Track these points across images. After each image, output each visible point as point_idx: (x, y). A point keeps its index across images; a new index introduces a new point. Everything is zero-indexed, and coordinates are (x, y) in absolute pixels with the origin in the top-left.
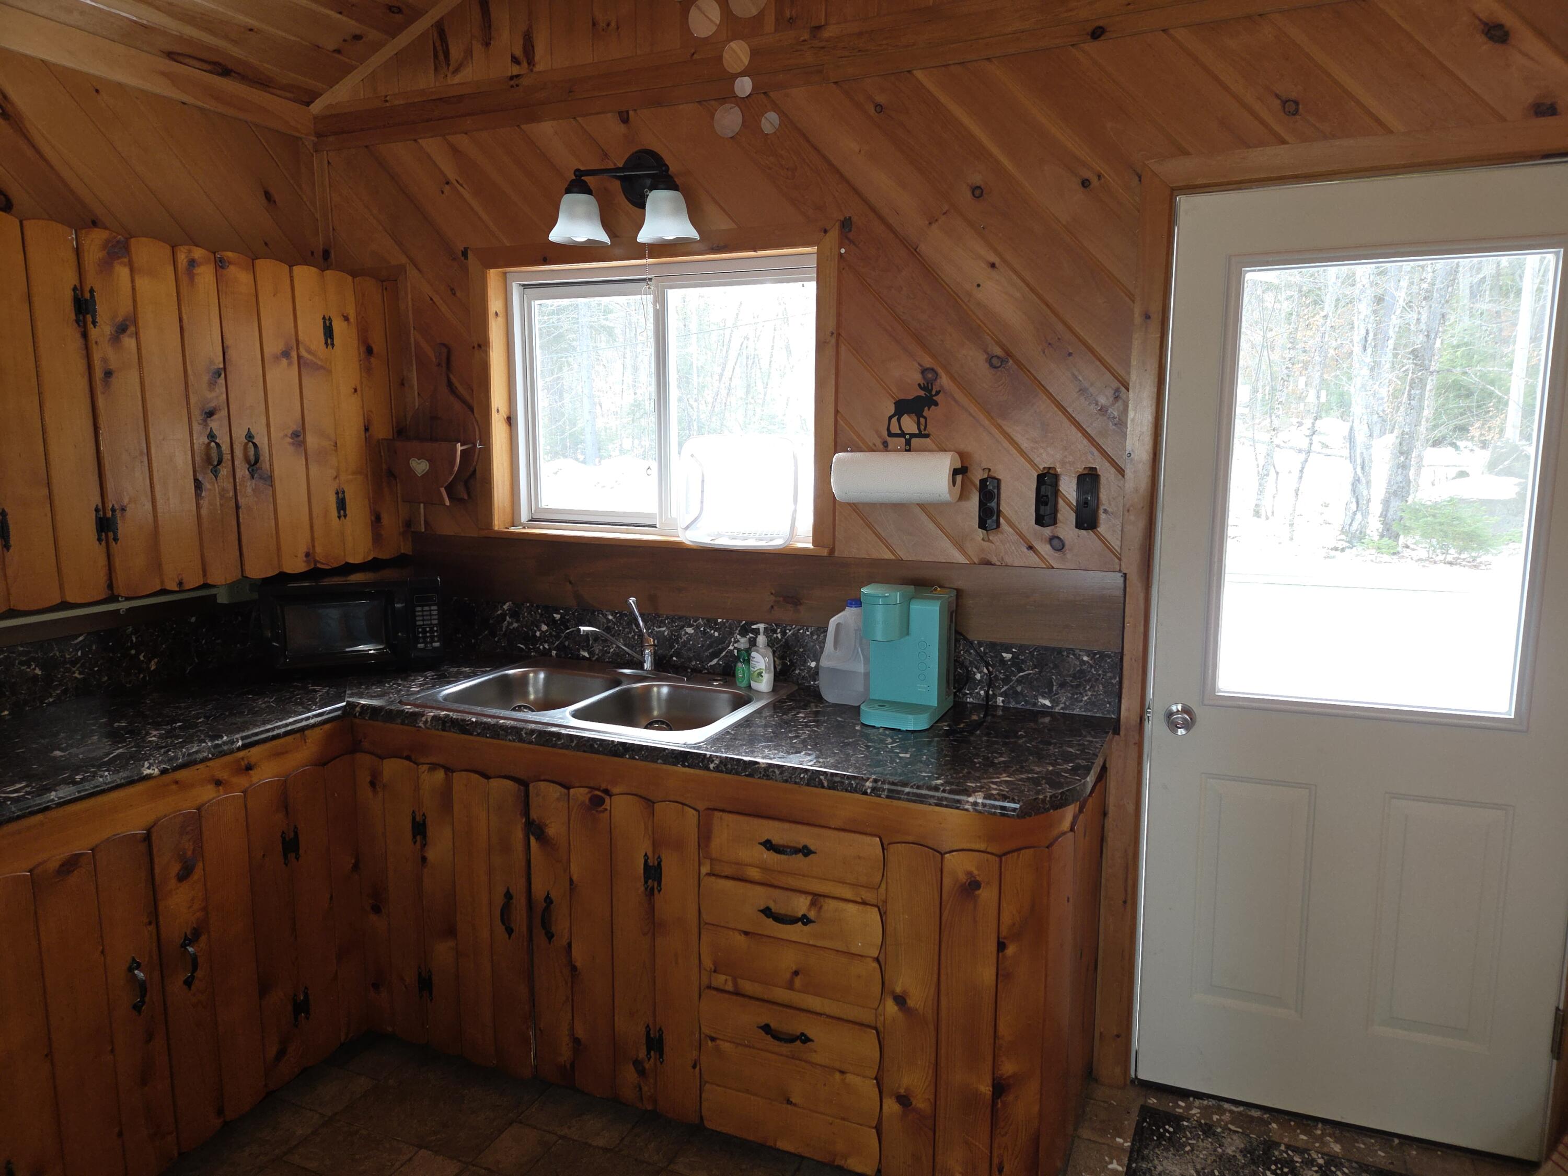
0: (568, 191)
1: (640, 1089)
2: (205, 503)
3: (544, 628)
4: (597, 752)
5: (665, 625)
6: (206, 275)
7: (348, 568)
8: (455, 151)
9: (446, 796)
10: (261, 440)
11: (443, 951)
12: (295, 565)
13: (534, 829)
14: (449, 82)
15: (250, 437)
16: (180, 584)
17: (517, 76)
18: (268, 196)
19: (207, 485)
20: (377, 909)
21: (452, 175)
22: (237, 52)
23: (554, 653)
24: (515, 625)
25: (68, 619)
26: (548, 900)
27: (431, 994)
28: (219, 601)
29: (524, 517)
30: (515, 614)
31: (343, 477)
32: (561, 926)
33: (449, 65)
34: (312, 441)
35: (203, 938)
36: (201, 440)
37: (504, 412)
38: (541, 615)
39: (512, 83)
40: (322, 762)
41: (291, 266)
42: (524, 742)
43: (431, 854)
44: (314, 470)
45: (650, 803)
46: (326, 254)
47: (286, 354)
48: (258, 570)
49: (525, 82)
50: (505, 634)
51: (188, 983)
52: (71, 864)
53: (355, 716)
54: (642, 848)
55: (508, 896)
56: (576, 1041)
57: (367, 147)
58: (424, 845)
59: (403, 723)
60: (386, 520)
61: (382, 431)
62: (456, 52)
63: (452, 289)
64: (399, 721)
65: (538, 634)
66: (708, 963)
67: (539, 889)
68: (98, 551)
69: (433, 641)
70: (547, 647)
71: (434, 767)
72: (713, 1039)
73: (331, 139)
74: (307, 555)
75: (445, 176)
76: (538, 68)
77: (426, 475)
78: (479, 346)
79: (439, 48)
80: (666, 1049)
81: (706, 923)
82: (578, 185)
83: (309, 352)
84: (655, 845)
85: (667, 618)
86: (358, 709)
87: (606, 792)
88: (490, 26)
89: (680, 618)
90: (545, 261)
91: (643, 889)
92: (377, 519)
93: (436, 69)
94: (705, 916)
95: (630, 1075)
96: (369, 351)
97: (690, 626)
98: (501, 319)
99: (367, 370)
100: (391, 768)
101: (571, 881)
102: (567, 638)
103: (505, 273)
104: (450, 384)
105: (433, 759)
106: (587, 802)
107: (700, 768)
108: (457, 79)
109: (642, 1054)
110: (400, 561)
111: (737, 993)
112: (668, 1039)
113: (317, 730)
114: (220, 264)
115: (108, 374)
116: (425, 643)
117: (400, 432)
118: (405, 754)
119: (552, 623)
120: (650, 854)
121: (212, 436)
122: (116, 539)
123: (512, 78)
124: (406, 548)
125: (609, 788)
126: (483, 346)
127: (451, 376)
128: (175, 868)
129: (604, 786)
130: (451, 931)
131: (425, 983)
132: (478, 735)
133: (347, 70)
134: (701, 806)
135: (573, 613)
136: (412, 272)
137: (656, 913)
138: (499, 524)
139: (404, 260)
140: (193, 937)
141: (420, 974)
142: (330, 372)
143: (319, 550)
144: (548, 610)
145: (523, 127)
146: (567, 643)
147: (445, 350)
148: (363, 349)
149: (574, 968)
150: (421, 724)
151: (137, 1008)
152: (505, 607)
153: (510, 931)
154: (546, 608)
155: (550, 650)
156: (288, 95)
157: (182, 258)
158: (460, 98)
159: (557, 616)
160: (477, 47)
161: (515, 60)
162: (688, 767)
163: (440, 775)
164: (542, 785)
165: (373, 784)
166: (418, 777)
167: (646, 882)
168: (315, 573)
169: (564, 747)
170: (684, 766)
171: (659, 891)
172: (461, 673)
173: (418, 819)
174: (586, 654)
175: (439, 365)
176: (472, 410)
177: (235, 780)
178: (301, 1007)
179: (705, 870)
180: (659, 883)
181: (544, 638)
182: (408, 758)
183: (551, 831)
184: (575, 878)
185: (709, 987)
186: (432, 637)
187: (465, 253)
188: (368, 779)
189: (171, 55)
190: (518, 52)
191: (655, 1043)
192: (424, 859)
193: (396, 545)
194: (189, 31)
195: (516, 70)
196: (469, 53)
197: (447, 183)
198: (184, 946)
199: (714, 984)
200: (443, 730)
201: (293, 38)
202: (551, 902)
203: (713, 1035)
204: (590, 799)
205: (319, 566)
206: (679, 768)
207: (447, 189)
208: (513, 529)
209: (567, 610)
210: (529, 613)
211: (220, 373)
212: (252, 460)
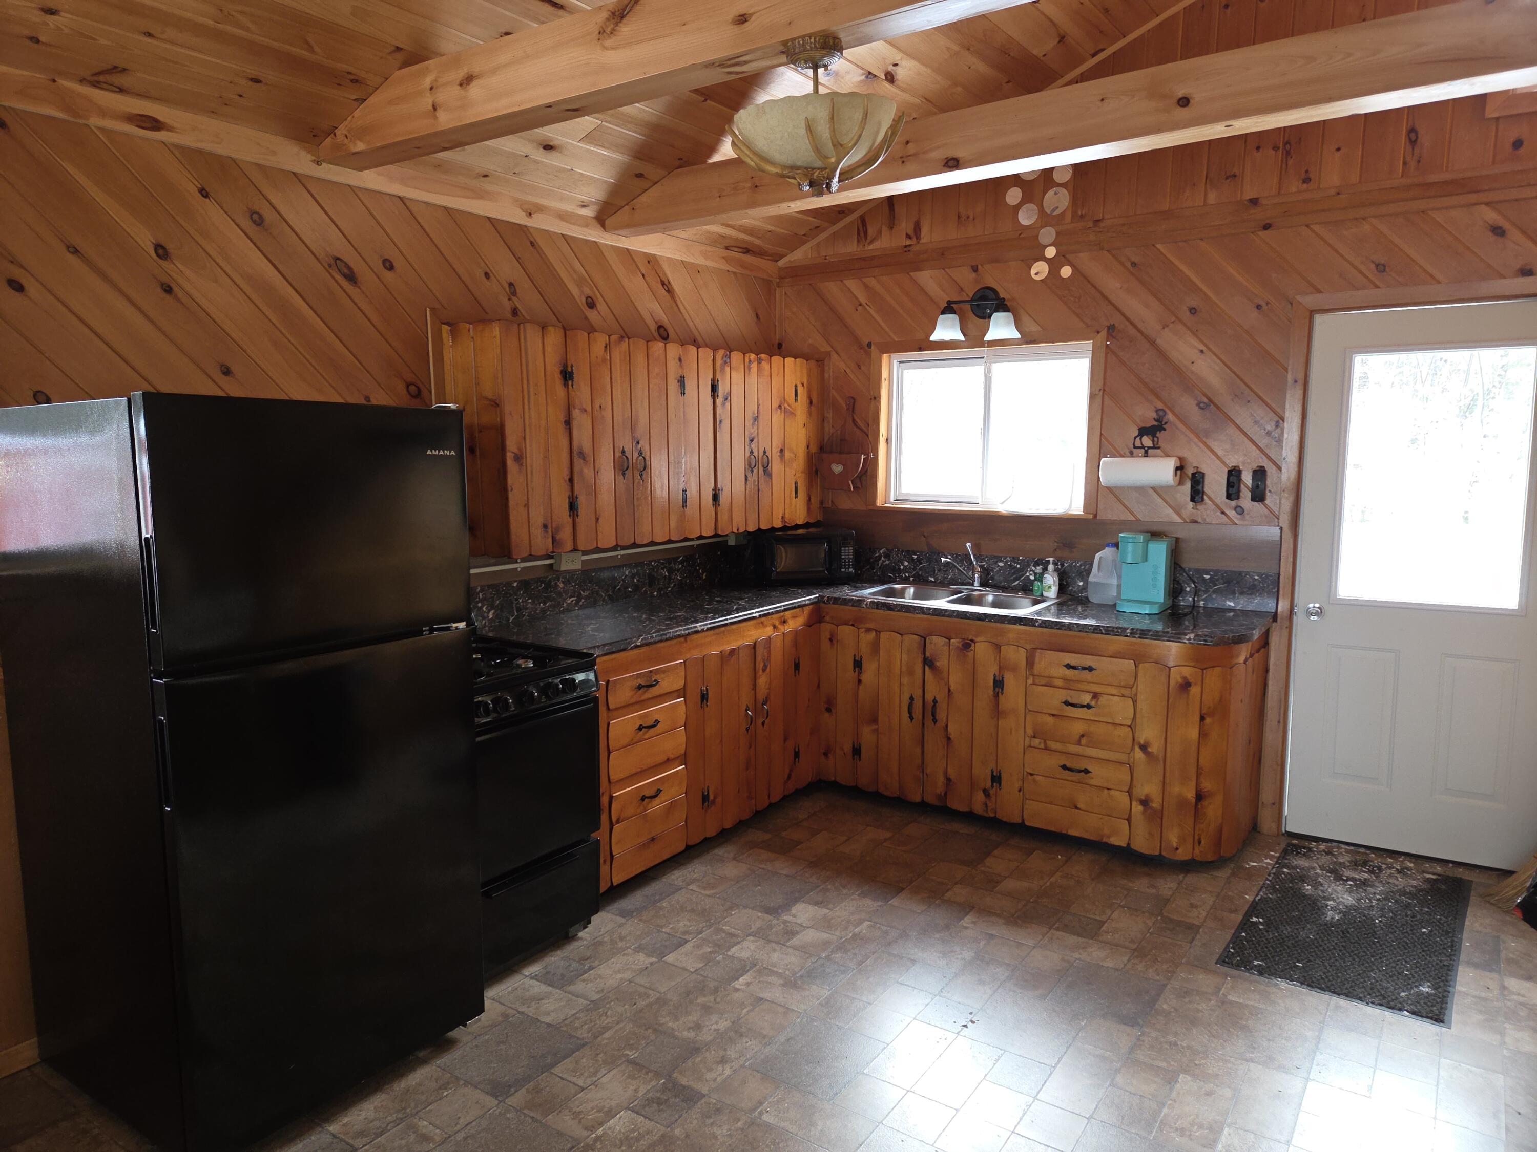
0: (943, 313)
1: (986, 804)
2: (748, 487)
3: (906, 564)
4: (969, 618)
5: (985, 561)
6: (754, 366)
7: (797, 527)
8: (866, 287)
9: (875, 647)
10: (769, 454)
11: (867, 734)
12: (778, 524)
13: (928, 662)
14: (866, 249)
15: (765, 452)
16: (738, 530)
17: (910, 245)
18: (757, 316)
19: (749, 478)
20: (829, 710)
21: (863, 300)
22: (757, 242)
23: (912, 579)
24: (887, 562)
25: (682, 547)
26: (935, 701)
27: (860, 757)
28: (729, 543)
29: (892, 499)
30: (887, 556)
31: (798, 475)
32: (941, 715)
33: (866, 239)
34: (787, 454)
35: (768, 703)
36: (748, 454)
37: (885, 437)
38: (905, 556)
39: (905, 249)
40: (809, 624)
41: (784, 358)
42: (926, 614)
43: (864, 677)
44: (787, 469)
45: (998, 647)
46: (780, 345)
47: (780, 406)
48: (764, 527)
49: (914, 249)
50: (880, 568)
51: (763, 724)
52: (732, 651)
53: (824, 602)
54: (994, 669)
55: (912, 698)
56: (949, 780)
57: (810, 284)
58: (860, 673)
59: (853, 606)
60: (812, 500)
61: (814, 449)
62: (871, 231)
63: (859, 366)
64: (850, 604)
65: (902, 567)
66: (1030, 732)
67: (929, 697)
68: (713, 509)
69: (849, 568)
70: (907, 575)
71: (868, 630)
72: (1031, 775)
73: (787, 280)
74: (782, 518)
75: (859, 301)
76: (922, 241)
77: (840, 474)
78: (875, 398)
79: (861, 229)
80: (1003, 783)
81: (1030, 711)
82: (949, 309)
83: (789, 405)
84: (1000, 668)
85: (987, 557)
86: (826, 598)
87: (972, 640)
88: (894, 217)
89: (995, 557)
90: (920, 349)
91: (992, 693)
92: (809, 500)
93: (858, 241)
94: (1029, 707)
95: (980, 797)
96: (811, 403)
97: (1001, 561)
98: (887, 382)
99: (810, 413)
100: (845, 631)
101: (949, 690)
102: (920, 569)
103: (891, 356)
104: (854, 420)
105: (868, 626)
106: (960, 646)
107: (1030, 626)
108: (871, 247)
109: (989, 784)
110: (817, 524)
111: (1046, 748)
112: (1004, 777)
113: (807, 608)
114: (760, 361)
115: (721, 422)
116: (845, 568)
117: (821, 448)
118: (851, 623)
119: (911, 560)
120: (997, 674)
121: (752, 452)
122: (719, 505)
123: (906, 246)
124: (820, 518)
125: (974, 638)
126: (877, 398)
127: (855, 418)
128: (762, 665)
129: (970, 637)
130: (874, 720)
131: (857, 751)
133: (805, 243)
134: (1028, 647)
135: (926, 555)
136: (834, 356)
137: (1000, 707)
138: (879, 502)
139: (829, 349)
140: (765, 703)
141: (853, 746)
142: (795, 415)
143: (787, 516)
144: (909, 553)
145: (912, 274)
146: (920, 573)
147: (852, 401)
148: (808, 402)
149: (949, 739)
150: (864, 606)
151: (747, 729)
152: (881, 552)
153: (911, 718)
154: (908, 552)
155: (909, 577)
156: (770, 258)
157: (747, 360)
158: (873, 258)
159: (915, 557)
160: (885, 230)
161: (908, 237)
162: (1023, 625)
163: (873, 634)
164: (934, 638)
165: (831, 640)
166: (859, 636)
167: (994, 689)
168: (785, 528)
169: (949, 616)
170: (1020, 625)
171: (1002, 694)
172: (863, 586)
173: (857, 659)
174: (933, 579)
175: (848, 409)
176: (868, 436)
177: (779, 626)
178: (797, 755)
179: (1030, 681)
180: (1002, 689)
181: (906, 570)
182: (853, 625)
183: (938, 664)
184: (952, 688)
185: (1030, 746)
186: (849, 565)
187: (869, 345)
188: (829, 637)
189: (727, 248)
190: (911, 232)
191: (996, 779)
192: (860, 681)
193: (818, 516)
194: (742, 236)
195: (908, 242)
196: (880, 232)
197: (860, 305)
198: (763, 704)
199: (1032, 745)
200: (877, 609)
201: (786, 232)
202: (937, 702)
203: (1032, 772)
204: (963, 645)
205: (787, 525)
206: (1018, 627)
207: (860, 308)
208: (886, 505)
209: (921, 553)
210: (897, 555)
211: (756, 419)
212: (766, 466)
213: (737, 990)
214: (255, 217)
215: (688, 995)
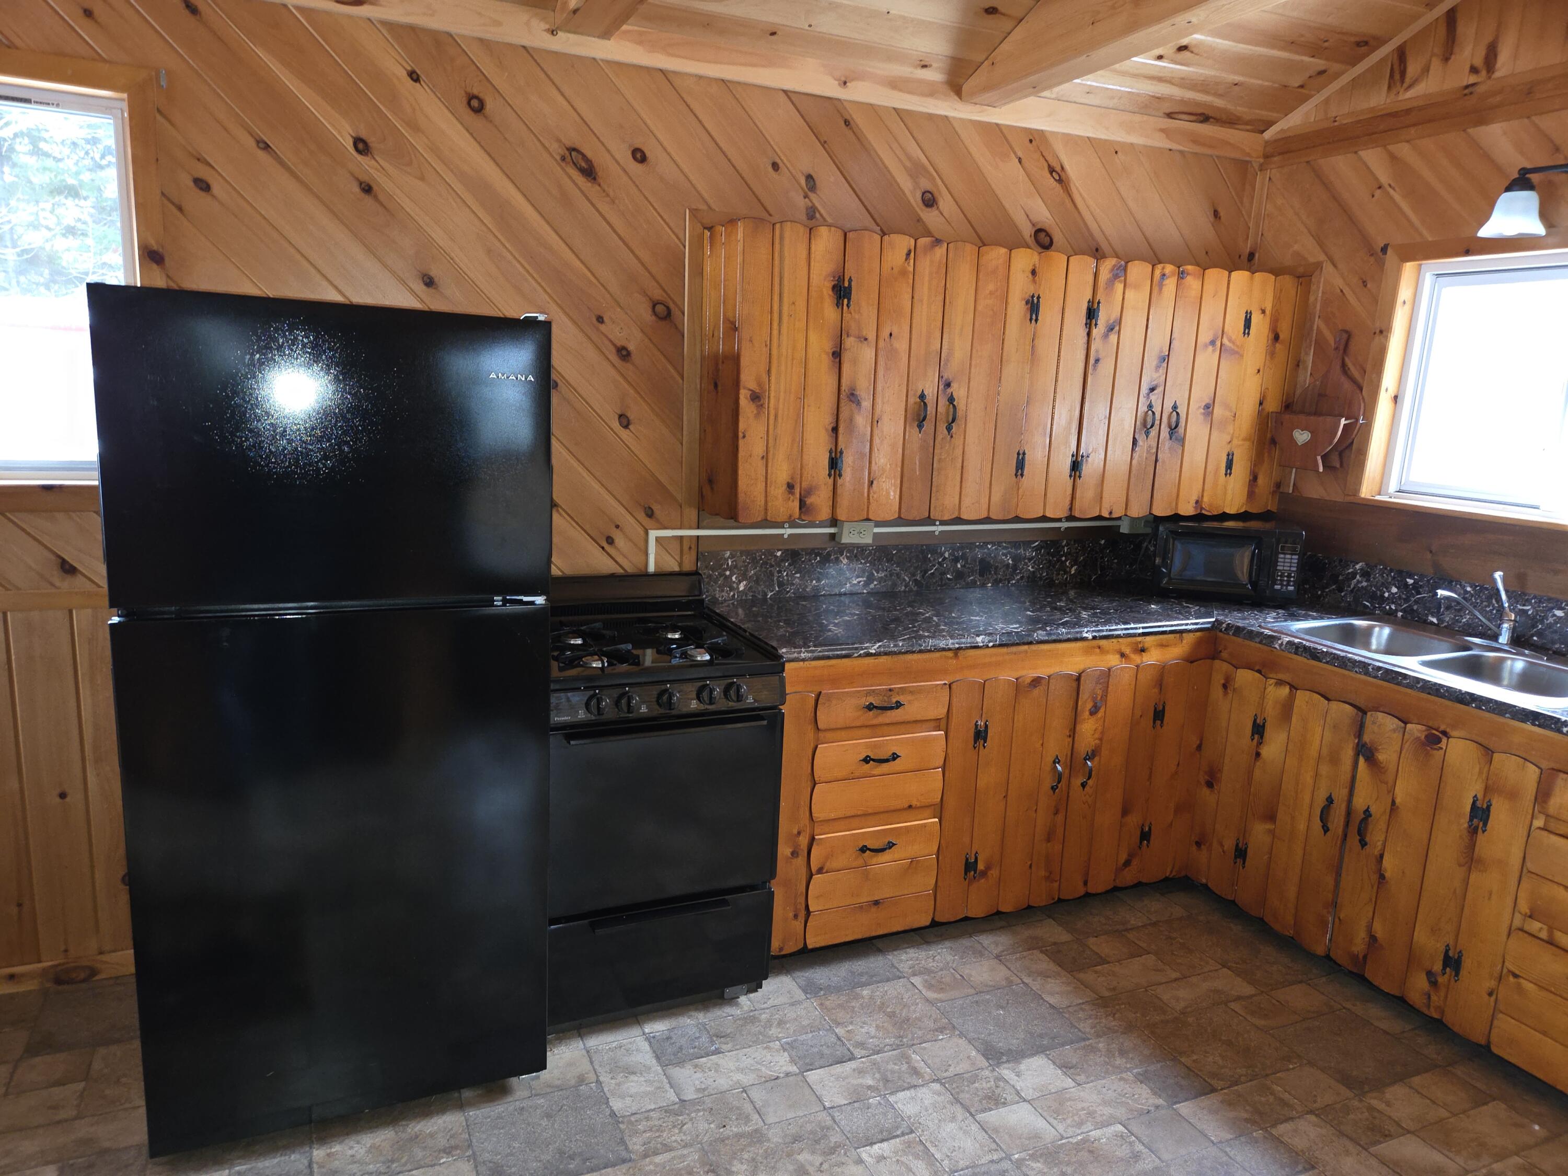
0: (1508, 189)
1: (1429, 998)
2: (1136, 455)
3: (1394, 590)
4: (1442, 696)
5: (1531, 604)
6: (1170, 284)
7: (1224, 517)
8: (1393, 158)
9: (1287, 710)
10: (1182, 410)
11: (1259, 832)
12: (1187, 509)
13: (1366, 751)
14: (1400, 98)
15: (1175, 407)
16: (1111, 513)
17: (1473, 85)
18: (1216, 214)
19: (1140, 443)
20: (1210, 785)
21: (1384, 179)
22: (1219, 102)
23: (1400, 614)
24: (1365, 584)
25: (1041, 528)
26: (1367, 813)
27: (1244, 863)
28: (1122, 530)
29: (1393, 487)
30: (1366, 574)
31: (1235, 442)
32: (1376, 836)
33: (1402, 81)
34: (1218, 411)
35: (1097, 759)
36: (1143, 408)
37: (1392, 392)
38: (1394, 578)
39: (1466, 91)
40: (1191, 659)
41: (1230, 272)
42: (1370, 676)
43: (1265, 751)
44: (1215, 434)
45: (1488, 752)
46: (1251, 256)
47: (1213, 343)
48: (1160, 510)
49: (1481, 89)
50: (1352, 591)
51: (1083, 785)
52: (1036, 681)
53: (1221, 631)
54: (1473, 789)
55: (1330, 800)
56: (1373, 938)
57: (1308, 162)
58: (1260, 743)
59: (1260, 642)
60: (1260, 481)
61: (1272, 406)
62: (1412, 69)
63: (1364, 282)
64: (1258, 640)
65: (1386, 595)
66: (1524, 907)
67: (1360, 803)
68: (1070, 482)
69: (1288, 585)
70: (1393, 607)
71: (1280, 683)
72: (1516, 976)
73: (1276, 159)
74: (1197, 502)
75: (1379, 182)
76: (1497, 74)
77: (1306, 445)
78: (1381, 332)
79: (1396, 67)
80: (1463, 972)
81: (1529, 872)
82: (1522, 182)
83: (1230, 340)
84: (1487, 789)
85: (1535, 597)
86: (1224, 625)
87: (1445, 733)
88: (1453, 42)
89: (1550, 600)
90: (1467, 253)
91: (1466, 825)
92: (1254, 478)
93: (1389, 88)
94: (1529, 864)
95: (1420, 982)
96: (1276, 338)
97: (1561, 608)
98: (1407, 307)
99: (1272, 354)
100: (1244, 676)
101: (1393, 803)
102: (1416, 602)
103: (1421, 265)
104: (1344, 365)
105: (1281, 676)
106: (1423, 737)
107: (1551, 729)
108: (1410, 94)
109: (1438, 967)
110: (1265, 516)
111: (1551, 943)
112: (1467, 963)
113: (1191, 635)
114: (1181, 275)
115: (1097, 361)
116: (1282, 585)
117: (1288, 406)
118: (1257, 668)
119: (1404, 586)
120: (1480, 796)
121: (1150, 406)
122: (1080, 477)
123: (1467, 87)
124: (1272, 506)
125: (1448, 730)
126: (1384, 332)
127: (1347, 359)
128: (1089, 705)
129: (1442, 728)
130: (1271, 817)
131: (1241, 853)
132: (1327, 663)
133: (1305, 99)
134: (1545, 765)
135: (1428, 581)
136: (1328, 268)
137: (1477, 849)
138: (1366, 491)
139: (1322, 257)
140: (1091, 756)
141: (1237, 845)
142: (1242, 356)
143: (1206, 499)
144: (1401, 575)
145: (1470, 131)
146: (1415, 607)
147: (1345, 336)
148: (1271, 336)
149: (1382, 877)
150: (1277, 646)
151: (1054, 789)
152: (1358, 567)
153: (1326, 829)
154: (1400, 572)
155: (1396, 611)
156: (1248, 127)
157: (1158, 273)
158: (1408, 111)
159: (1410, 581)
160: (1436, 64)
161: (1474, 70)
162: (1539, 726)
163: (1286, 690)
164: (1380, 715)
165: (1225, 686)
166: (1265, 689)
167: (1471, 820)
168: (1199, 517)
169: (1408, 686)
170: (1534, 724)
171: (1484, 832)
172: (1309, 615)
173: (1258, 721)
174: (1435, 620)
175: (1336, 349)
176: (1361, 390)
177: (1133, 656)
178: (1145, 836)
179: (1539, 822)
180: (1485, 824)
181: (1392, 599)
182: (1259, 672)
183: (1381, 757)
184: (1398, 801)
185: (1521, 930)
186: (1289, 581)
187: (1384, 250)
188: (1222, 681)
189: (1170, 115)
190: (1479, 61)
191: (1452, 962)
192: (1258, 755)
193: (1266, 502)
194: (1190, 95)
195: (1473, 79)
196: (1426, 70)
197: (1380, 188)
198: (1085, 759)
199: (1526, 928)
200: (1296, 653)
201: (1266, 83)
202: (1370, 816)
203: (1517, 972)
204: (1426, 737)
205: (1203, 512)
206: (1528, 726)
207: (1378, 193)
208: (1378, 498)
209: (1422, 576)
210: (1382, 575)
211: (1165, 359)
212: (1173, 425)
213: (860, 1161)
214: (475, 103)
215: (794, 1143)
